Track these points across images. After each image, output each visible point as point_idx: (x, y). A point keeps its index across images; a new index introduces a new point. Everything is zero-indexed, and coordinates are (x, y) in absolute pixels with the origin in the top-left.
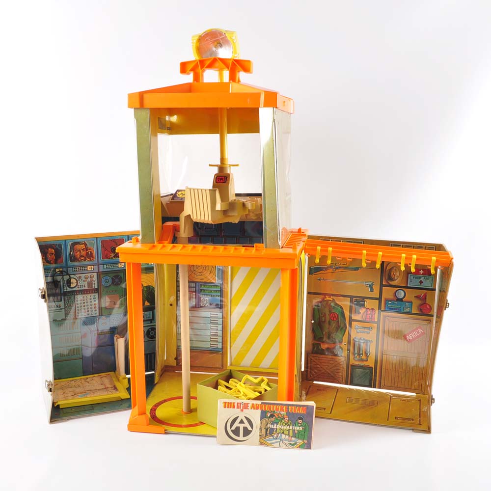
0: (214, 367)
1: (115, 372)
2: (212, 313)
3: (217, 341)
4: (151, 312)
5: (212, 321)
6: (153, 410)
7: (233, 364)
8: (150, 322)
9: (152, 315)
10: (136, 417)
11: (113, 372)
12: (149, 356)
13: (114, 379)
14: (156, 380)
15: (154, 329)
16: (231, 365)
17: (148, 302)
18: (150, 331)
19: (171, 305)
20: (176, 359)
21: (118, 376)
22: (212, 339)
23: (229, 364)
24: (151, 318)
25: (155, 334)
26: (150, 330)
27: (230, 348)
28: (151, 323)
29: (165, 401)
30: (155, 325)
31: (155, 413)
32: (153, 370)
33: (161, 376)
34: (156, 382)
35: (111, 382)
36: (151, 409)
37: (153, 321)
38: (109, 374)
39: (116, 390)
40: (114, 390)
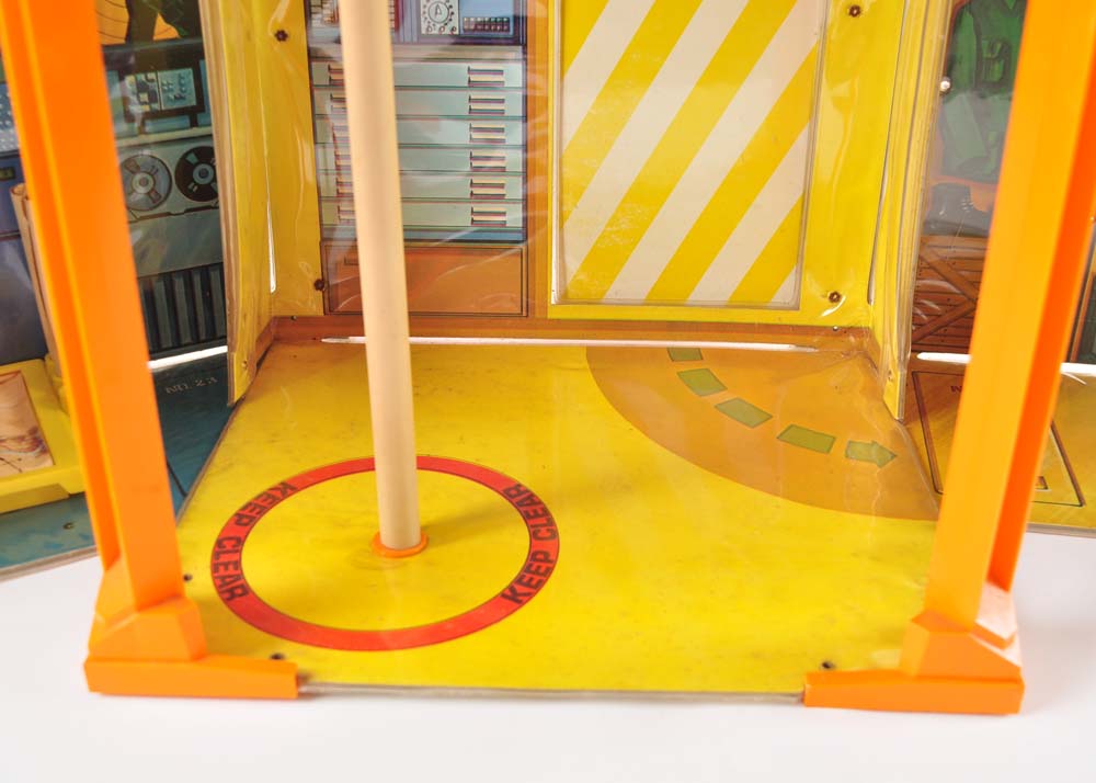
0: (488, 309)
1: (43, 359)
2: (474, 66)
3: (500, 197)
4: (188, 73)
5: (474, 106)
6: (229, 546)
7: (573, 293)
8: (186, 121)
9: (192, 87)
10: (124, 623)
11: (37, 362)
12: (197, 279)
13: (35, 394)
14: (239, 382)
15: (206, 155)
16: (564, 299)
18: (194, 166)
19: (282, 36)
20: (319, 285)
21: (56, 379)
22: (477, 191)
23: (553, 298)
24: (192, 101)
25: (215, 180)
26: (192, 158)
27: (561, 227)
28: (194, 124)
29: (285, 490)
30: (210, 136)
31: (238, 564)
32: (222, 341)
33: (259, 364)
34: (237, 397)
35: (24, 405)
36: (219, 543)
37: (199, 115)
38: (18, 372)
39: (38, 450)
40: (31, 454)
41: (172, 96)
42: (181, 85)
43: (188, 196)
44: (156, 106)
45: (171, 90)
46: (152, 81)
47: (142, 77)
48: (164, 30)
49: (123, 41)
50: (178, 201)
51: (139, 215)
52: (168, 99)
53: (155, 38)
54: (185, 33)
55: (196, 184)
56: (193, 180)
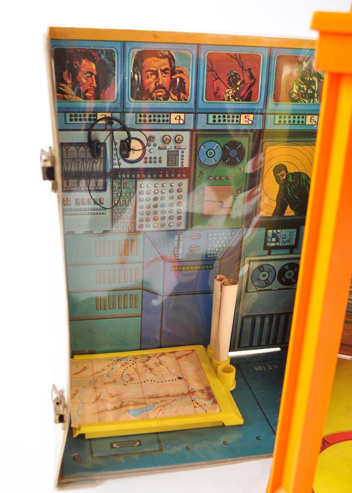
4: (294, 231)
8: (288, 251)
11: (203, 347)
12: (275, 318)
15: (295, 266)
17: (291, 208)
18: (286, 271)
26: (287, 267)
28: (291, 253)
30: (299, 258)
37: (294, 249)
38: (193, 351)
39: (212, 400)
40: (209, 402)
41: (285, 240)
42: (290, 236)
43: (281, 283)
44: (277, 244)
45: (285, 238)
46: (279, 233)
47: (275, 231)
48: (289, 212)
49: (271, 215)
50: (276, 285)
51: (258, 289)
52: (284, 241)
53: (285, 215)
54: (297, 214)
55: (285, 278)
56: (285, 277)
